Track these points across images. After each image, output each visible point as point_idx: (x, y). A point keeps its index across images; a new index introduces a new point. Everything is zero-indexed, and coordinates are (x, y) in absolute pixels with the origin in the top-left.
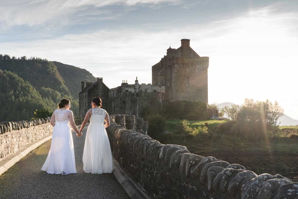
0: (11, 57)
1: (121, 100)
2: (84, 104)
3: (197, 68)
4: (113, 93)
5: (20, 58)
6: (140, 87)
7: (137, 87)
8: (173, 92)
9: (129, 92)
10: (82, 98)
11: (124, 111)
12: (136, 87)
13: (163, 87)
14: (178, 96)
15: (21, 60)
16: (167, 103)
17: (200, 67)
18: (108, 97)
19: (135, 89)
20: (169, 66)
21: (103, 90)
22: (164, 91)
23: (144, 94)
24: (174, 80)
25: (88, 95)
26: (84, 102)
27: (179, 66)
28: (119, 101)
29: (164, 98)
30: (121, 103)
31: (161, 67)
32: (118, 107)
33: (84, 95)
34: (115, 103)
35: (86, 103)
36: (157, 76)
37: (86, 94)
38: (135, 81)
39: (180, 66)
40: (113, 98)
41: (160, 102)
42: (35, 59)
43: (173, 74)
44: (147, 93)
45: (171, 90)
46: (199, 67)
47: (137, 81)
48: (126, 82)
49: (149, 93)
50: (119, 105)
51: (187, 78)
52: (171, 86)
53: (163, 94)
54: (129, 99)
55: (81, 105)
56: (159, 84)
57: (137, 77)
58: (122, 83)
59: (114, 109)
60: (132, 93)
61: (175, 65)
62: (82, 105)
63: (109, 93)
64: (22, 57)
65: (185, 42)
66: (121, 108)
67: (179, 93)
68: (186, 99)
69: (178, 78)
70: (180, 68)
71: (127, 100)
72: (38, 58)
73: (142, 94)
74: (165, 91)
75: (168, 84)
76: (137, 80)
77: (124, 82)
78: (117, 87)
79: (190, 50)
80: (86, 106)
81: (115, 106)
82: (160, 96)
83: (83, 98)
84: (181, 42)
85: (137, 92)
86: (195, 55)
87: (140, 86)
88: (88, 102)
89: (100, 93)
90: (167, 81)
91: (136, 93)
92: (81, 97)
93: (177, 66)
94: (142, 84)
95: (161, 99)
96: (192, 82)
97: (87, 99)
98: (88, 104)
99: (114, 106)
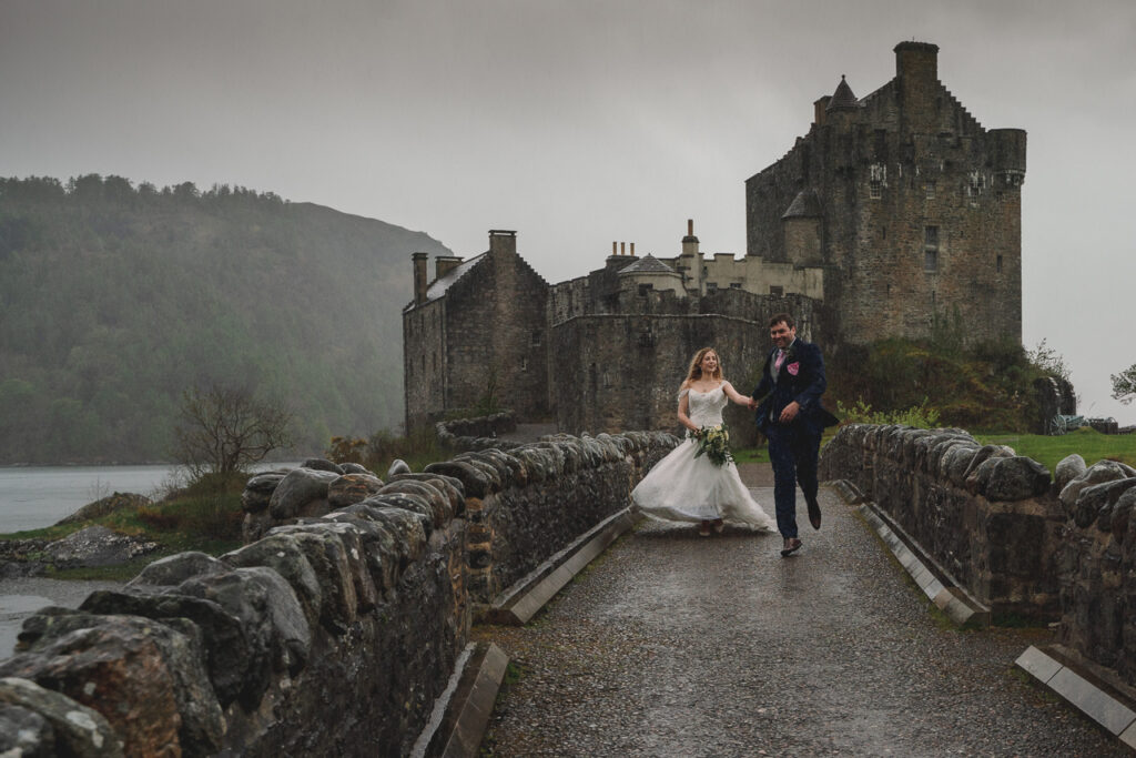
1: (630, 330)
2: (429, 361)
3: (972, 184)
4: (570, 303)
6: (705, 271)
7: (694, 272)
8: (862, 296)
9: (661, 293)
10: (419, 331)
11: (642, 392)
12: (690, 269)
13: (813, 271)
14: (886, 316)
15: (173, 196)
16: (835, 348)
17: (984, 178)
18: (543, 321)
19: (685, 280)
20: (841, 169)
21: (517, 290)
22: (817, 292)
23: (736, 303)
24: (865, 241)
25: (448, 314)
26: (429, 348)
27: (888, 173)
28: (619, 337)
29: (819, 326)
30: (628, 348)
31: (800, 177)
32: (611, 369)
33: (426, 316)
34: (596, 347)
35: (439, 354)
36: (785, 220)
37: (437, 311)
38: (681, 239)
39: (896, 172)
40: (584, 322)
42: (232, 189)
43: (862, 211)
44: (752, 298)
45: (853, 287)
46: (980, 179)
47: (690, 240)
48: (628, 252)
49: (759, 300)
50: (620, 359)
51: (928, 229)
52: (853, 267)
53: (816, 303)
54: (670, 327)
55: (414, 364)
56: (796, 259)
57: (690, 223)
58: (612, 254)
59: (594, 382)
60: (675, 299)
61: (873, 167)
62: (417, 364)
63: (549, 305)
64: (178, 187)
65: (917, 59)
66: (629, 373)
67: (890, 302)
68: (922, 332)
69: (885, 229)
70: (897, 183)
71: (660, 330)
72: (240, 190)
73: (729, 303)
74: (826, 290)
75: (838, 258)
76: (695, 234)
77: (619, 253)
78: (586, 274)
79: (939, 100)
80: (439, 366)
81: (598, 365)
82: (805, 318)
83: (423, 331)
85: (704, 294)
86: (960, 121)
87: (705, 268)
88: (450, 348)
89: (503, 306)
90: (833, 246)
91: (696, 300)
92: (414, 325)
93: (882, 174)
94: (716, 255)
95: (809, 333)
96: (949, 250)
98: (446, 360)
99: (594, 366)
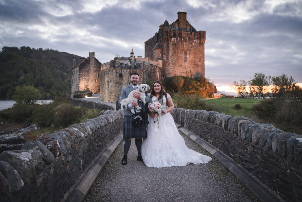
0: (32, 48)
1: (117, 72)
2: (76, 80)
3: (194, 43)
4: (106, 68)
5: (38, 49)
6: (135, 60)
8: (170, 67)
9: (125, 64)
11: (120, 87)
12: (132, 59)
13: (160, 61)
14: (175, 71)
15: (39, 50)
16: (164, 78)
17: (197, 41)
19: (131, 62)
20: (166, 39)
21: (95, 65)
22: (160, 66)
23: (142, 67)
24: (171, 54)
25: (79, 70)
26: (76, 77)
27: (176, 40)
28: (114, 74)
29: (161, 73)
30: (116, 77)
31: (156, 40)
32: (112, 82)
33: (75, 70)
34: (109, 76)
35: (78, 79)
36: (153, 49)
38: (130, 53)
39: (178, 39)
40: (106, 70)
41: (158, 77)
42: (49, 49)
43: (170, 48)
44: (146, 66)
45: (168, 65)
46: (196, 42)
48: (119, 57)
49: (148, 67)
50: (115, 79)
51: (185, 52)
52: (168, 60)
53: (160, 68)
54: (127, 71)
55: (73, 81)
56: (156, 58)
57: (132, 49)
58: (115, 57)
60: (128, 66)
61: (173, 38)
64: (39, 49)
65: (182, 15)
66: (117, 83)
67: (176, 68)
68: (183, 75)
69: (175, 52)
70: (178, 42)
71: (124, 72)
72: (51, 49)
74: (162, 65)
75: (165, 58)
76: (133, 52)
77: (117, 57)
79: (187, 24)
82: (158, 71)
83: (75, 74)
84: (177, 14)
85: (135, 65)
86: (191, 29)
88: (80, 77)
89: (92, 68)
90: (164, 56)
91: (133, 66)
92: (73, 72)
93: (175, 40)
94: (138, 57)
95: (159, 74)
96: (189, 57)
97: (78, 74)
99: (108, 81)
